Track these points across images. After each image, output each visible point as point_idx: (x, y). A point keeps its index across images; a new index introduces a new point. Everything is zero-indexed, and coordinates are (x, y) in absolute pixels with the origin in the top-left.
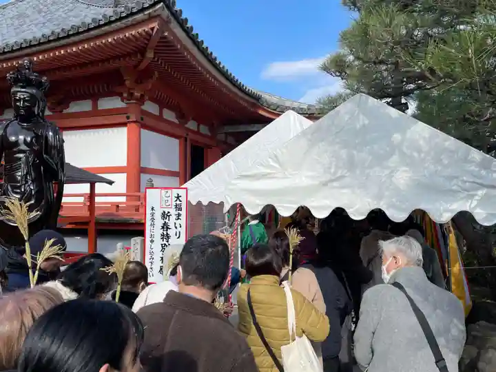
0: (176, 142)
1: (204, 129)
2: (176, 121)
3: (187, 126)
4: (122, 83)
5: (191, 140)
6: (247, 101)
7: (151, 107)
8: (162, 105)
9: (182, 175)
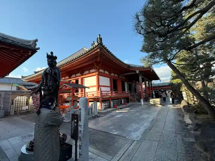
0: (109, 79)
1: (116, 75)
2: (109, 74)
3: (111, 75)
4: (94, 66)
5: (112, 78)
6: (126, 67)
7: (101, 71)
9: (111, 87)
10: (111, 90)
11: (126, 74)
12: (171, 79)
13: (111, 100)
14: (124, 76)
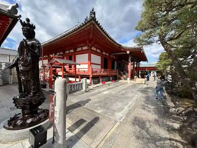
0: (100, 57)
1: (107, 54)
2: (100, 52)
4: (87, 43)
5: (104, 57)
6: (117, 46)
7: (94, 49)
8: (97, 48)
9: (101, 65)
10: (102, 68)
11: (117, 54)
12: (158, 61)
13: (100, 77)
14: (115, 56)
